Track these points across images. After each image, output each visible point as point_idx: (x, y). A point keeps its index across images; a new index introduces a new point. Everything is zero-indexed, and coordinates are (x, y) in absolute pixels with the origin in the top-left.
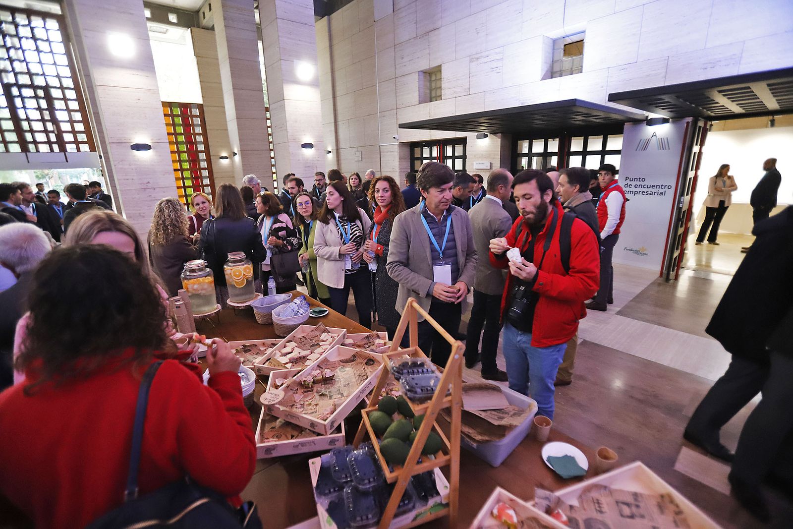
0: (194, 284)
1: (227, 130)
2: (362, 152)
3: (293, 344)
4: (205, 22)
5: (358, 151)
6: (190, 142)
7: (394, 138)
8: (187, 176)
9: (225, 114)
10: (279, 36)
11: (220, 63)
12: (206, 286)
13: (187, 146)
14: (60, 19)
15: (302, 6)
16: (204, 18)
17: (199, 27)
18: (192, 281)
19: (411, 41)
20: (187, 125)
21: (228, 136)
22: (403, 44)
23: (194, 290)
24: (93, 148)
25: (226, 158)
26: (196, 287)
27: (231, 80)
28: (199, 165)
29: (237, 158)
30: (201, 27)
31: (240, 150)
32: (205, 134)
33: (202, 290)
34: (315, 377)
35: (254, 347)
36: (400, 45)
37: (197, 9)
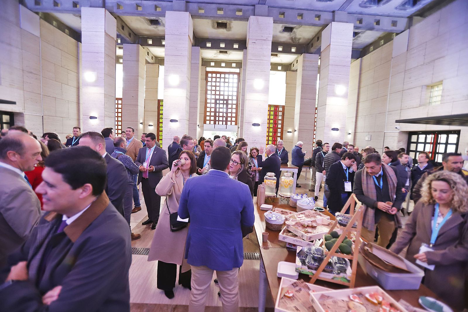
0: (269, 181)
1: (294, 118)
2: (371, 135)
3: (303, 215)
4: (293, 68)
5: (369, 134)
6: (275, 123)
7: (396, 128)
8: (270, 139)
9: (294, 111)
10: (329, 73)
11: (297, 87)
12: (273, 184)
13: (273, 125)
14: (239, 74)
15: (344, 57)
16: (294, 66)
17: (290, 71)
18: (268, 180)
19: (418, 67)
20: (276, 115)
21: (293, 122)
22: (412, 69)
23: (268, 184)
24: (236, 124)
25: (291, 132)
26: (269, 183)
27: (300, 94)
28: (277, 135)
29: (296, 133)
30: (291, 70)
31: (298, 129)
32: (283, 120)
33: (271, 185)
34: (309, 224)
35: (286, 213)
36: (410, 70)
37: (291, 63)
